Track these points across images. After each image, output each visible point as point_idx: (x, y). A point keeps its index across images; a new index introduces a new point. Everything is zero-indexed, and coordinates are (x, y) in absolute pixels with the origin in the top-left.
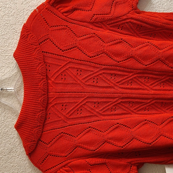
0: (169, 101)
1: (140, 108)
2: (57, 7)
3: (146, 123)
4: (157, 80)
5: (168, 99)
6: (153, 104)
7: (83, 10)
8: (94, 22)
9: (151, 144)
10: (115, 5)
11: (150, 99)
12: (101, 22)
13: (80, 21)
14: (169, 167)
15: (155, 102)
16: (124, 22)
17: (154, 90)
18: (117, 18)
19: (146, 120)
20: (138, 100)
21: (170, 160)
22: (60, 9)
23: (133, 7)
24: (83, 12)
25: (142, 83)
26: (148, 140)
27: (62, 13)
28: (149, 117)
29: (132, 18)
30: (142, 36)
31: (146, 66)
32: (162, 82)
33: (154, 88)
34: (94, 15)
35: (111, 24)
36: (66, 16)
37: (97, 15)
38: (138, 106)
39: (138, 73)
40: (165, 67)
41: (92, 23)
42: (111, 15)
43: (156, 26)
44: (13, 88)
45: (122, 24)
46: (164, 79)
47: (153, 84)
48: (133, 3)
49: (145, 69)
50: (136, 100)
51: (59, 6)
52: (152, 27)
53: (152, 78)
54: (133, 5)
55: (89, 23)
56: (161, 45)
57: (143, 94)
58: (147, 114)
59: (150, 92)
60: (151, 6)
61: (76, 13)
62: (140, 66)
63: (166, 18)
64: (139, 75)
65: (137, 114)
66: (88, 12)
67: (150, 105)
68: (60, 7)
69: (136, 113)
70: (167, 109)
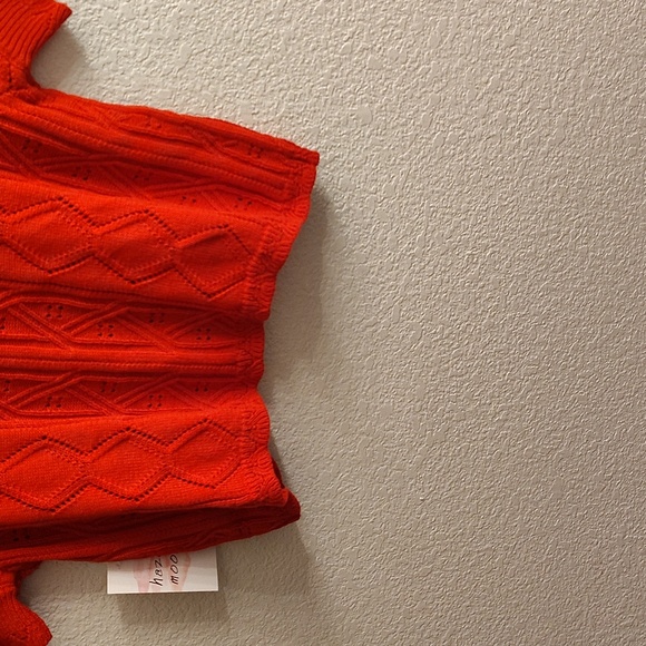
0: (120, 380)
1: (30, 399)
3: (44, 447)
4: (90, 315)
5: (123, 374)
6: (72, 387)
9: (53, 511)
11: (63, 372)
14: (119, 568)
15: (81, 382)
17: (76, 344)
19: (44, 438)
20: (26, 376)
21: (119, 552)
23: (10, 81)
25: (39, 323)
26: (46, 499)
28: (55, 428)
29: (4, 118)
30: (45, 175)
31: (50, 272)
32: (106, 321)
33: (78, 339)
38: (25, 392)
39: (25, 293)
40: (108, 279)
43: (89, 150)
46: (110, 311)
47: (75, 326)
48: (12, 67)
49: (49, 282)
50: (18, 375)
52: (75, 151)
53: (72, 309)
54: (10, 74)
56: (100, 209)
57: (41, 359)
58: (53, 417)
59: (63, 353)
60: (82, 72)
62: (30, 271)
63: (121, 124)
64: (29, 299)
65: (21, 416)
67: (63, 391)
69: (15, 414)
70: (120, 402)
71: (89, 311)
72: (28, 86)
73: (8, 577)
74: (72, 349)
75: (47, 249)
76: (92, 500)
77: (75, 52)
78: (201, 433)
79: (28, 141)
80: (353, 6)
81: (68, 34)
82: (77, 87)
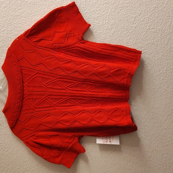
0: (100, 99)
1: (82, 102)
2: (30, 38)
3: (84, 112)
4: (93, 86)
5: (100, 98)
6: (90, 100)
8: (53, 48)
9: (86, 125)
10: (68, 38)
11: (88, 97)
12: (58, 48)
13: (45, 48)
14: (99, 138)
15: (92, 99)
16: (73, 49)
17: (91, 92)
18: (69, 46)
19: (84, 110)
20: (81, 98)
21: (99, 135)
22: (32, 39)
23: (79, 40)
24: (47, 41)
25: (84, 87)
26: (85, 123)
27: (33, 42)
28: (87, 108)
29: (78, 47)
30: (85, 58)
31: (86, 77)
32: (97, 87)
33: (91, 91)
34: (54, 44)
35: (65, 49)
36: (35, 44)
37: (55, 44)
38: (81, 101)
39: (81, 81)
40: (98, 78)
41: (53, 49)
42: (64, 44)
43: (94, 53)
44: (1, 88)
45: (72, 50)
46: (98, 85)
47: (91, 88)
48: (79, 37)
49: (86, 79)
50: (80, 98)
51: (31, 37)
52: (91, 53)
53: (90, 85)
55: (51, 48)
56: (96, 65)
57: (84, 94)
58: (86, 106)
59: (88, 93)
60: (93, 37)
61: (42, 42)
62: (82, 77)
63: (100, 47)
64: (82, 82)
65: (80, 106)
66: (50, 42)
67: (88, 101)
68: (32, 38)
69: (79, 105)
70: (99, 104)
71: (93, 85)
72: (82, 41)
73: (77, 138)
74: (90, 92)
75: (85, 73)
76: (93, 123)
77: (91, 33)
78: (116, 110)
79: (82, 51)
80: (150, 19)
81: (90, 29)
82: (91, 40)
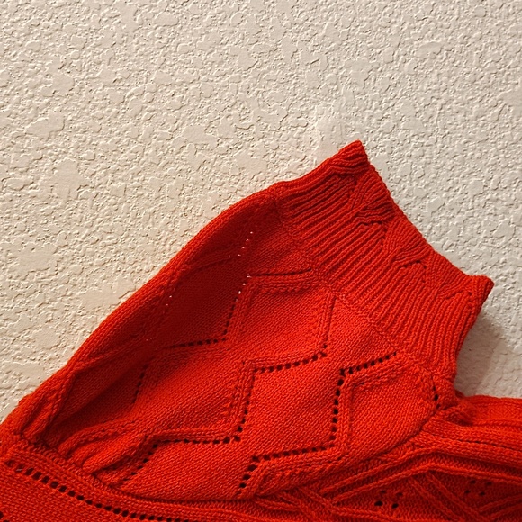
2: (64, 447)
7: (195, 442)
8: (255, 496)
10: (352, 399)
12: (293, 490)
13: (191, 502)
16: (402, 474)
18: (368, 460)
22: (79, 454)
23: (436, 398)
24: (200, 451)
27: (95, 474)
29: (439, 455)
34: (255, 459)
35: (343, 489)
36: (112, 486)
37: (267, 458)
41: (250, 502)
42: (336, 452)
45: (395, 484)
48: (435, 378)
51: (74, 438)
54: (434, 389)
55: (234, 501)
60: (506, 362)
61: (166, 458)
66: (222, 447)
68: (79, 446)
77: (493, 337)
79: (473, 481)
82: (502, 384)
